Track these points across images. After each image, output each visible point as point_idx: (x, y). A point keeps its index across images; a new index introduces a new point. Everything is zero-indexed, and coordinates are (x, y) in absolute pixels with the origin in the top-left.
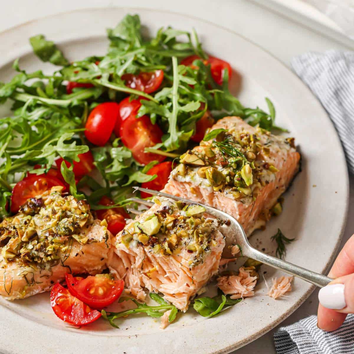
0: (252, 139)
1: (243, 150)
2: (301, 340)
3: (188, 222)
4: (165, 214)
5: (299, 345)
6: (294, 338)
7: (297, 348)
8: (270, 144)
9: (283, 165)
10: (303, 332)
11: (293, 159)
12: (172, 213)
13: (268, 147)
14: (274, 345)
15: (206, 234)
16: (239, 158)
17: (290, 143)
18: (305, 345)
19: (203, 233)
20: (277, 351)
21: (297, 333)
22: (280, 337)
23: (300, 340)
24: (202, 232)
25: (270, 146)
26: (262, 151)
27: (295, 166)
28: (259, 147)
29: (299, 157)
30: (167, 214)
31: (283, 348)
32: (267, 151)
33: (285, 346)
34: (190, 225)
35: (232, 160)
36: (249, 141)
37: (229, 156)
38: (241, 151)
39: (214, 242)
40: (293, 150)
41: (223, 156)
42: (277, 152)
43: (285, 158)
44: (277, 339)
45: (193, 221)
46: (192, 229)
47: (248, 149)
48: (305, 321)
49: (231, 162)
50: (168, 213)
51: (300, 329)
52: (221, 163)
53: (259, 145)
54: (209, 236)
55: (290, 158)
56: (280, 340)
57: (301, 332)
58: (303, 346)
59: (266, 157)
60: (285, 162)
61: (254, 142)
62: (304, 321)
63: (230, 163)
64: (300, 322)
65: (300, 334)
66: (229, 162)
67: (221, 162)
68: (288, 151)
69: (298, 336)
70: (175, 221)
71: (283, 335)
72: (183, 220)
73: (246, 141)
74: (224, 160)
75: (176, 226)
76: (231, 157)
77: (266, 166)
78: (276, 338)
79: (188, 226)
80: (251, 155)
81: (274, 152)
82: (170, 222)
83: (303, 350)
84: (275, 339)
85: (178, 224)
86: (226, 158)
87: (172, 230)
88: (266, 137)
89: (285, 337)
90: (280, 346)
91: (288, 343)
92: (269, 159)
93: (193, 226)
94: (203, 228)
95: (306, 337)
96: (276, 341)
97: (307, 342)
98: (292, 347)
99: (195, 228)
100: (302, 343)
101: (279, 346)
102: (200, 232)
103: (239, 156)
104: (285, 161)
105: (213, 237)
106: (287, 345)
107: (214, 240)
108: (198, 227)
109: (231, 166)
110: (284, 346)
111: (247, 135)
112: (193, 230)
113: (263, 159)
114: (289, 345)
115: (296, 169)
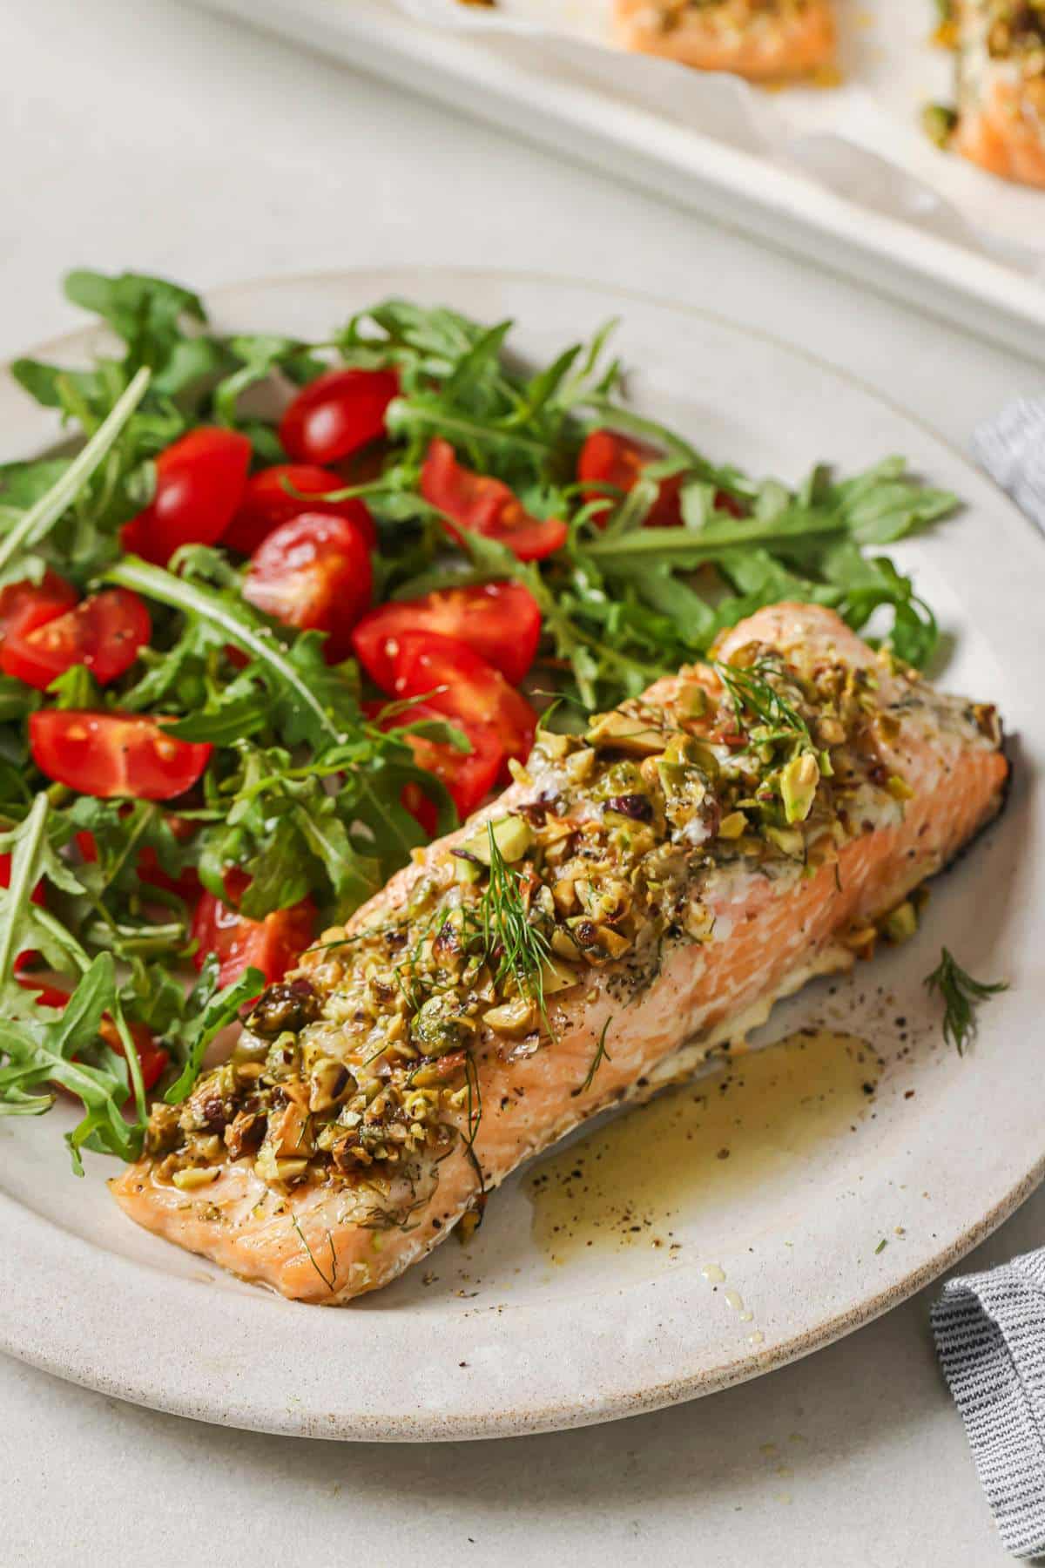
0: (850, 684)
1: (807, 709)
2: (1017, 1312)
3: (613, 844)
4: (543, 817)
5: (1007, 1328)
6: (991, 1308)
7: (1007, 1351)
8: (907, 709)
9: (940, 785)
10: (1022, 1289)
11: (978, 772)
12: (567, 812)
13: (900, 715)
14: (933, 1343)
15: (669, 882)
16: (787, 732)
17: (981, 719)
18: (1027, 1328)
19: (659, 879)
20: (944, 1362)
21: (1002, 1291)
22: (950, 1317)
23: (1010, 1313)
24: (656, 874)
25: (906, 714)
26: (876, 723)
27: (986, 794)
28: (870, 710)
29: (1003, 771)
30: (548, 816)
31: (963, 1353)
32: (891, 727)
33: (968, 1344)
34: (619, 850)
35: (760, 734)
36: (840, 684)
37: (756, 722)
38: (799, 710)
39: (696, 909)
40: (986, 745)
41: (735, 718)
42: (927, 738)
43: (952, 764)
44: (941, 1324)
45: (628, 838)
46: (625, 865)
47: (828, 709)
48: (1031, 1260)
49: (755, 741)
50: (554, 812)
51: (1014, 1281)
52: (725, 739)
53: (868, 704)
54: (680, 888)
55: (971, 768)
56: (952, 1328)
57: (1019, 1290)
58: (1019, 1332)
59: (884, 747)
60: (949, 777)
61: (856, 693)
62: (1028, 1262)
63: (752, 744)
64: (1016, 1265)
65: (1013, 1293)
66: (749, 738)
67: (726, 736)
68: (967, 742)
69: (1006, 1301)
70: (573, 838)
71: (961, 1308)
72: (597, 836)
73: (830, 685)
74: (737, 731)
75: (577, 854)
76: (764, 723)
77: (878, 774)
78: (938, 1319)
79: (612, 854)
80: (830, 730)
81: (916, 736)
82: (557, 841)
83: (1020, 1342)
84: (935, 1324)
85: (582, 848)
86: (745, 724)
87: (563, 865)
88: (903, 686)
89: (968, 1317)
90: (954, 1348)
91: (978, 1337)
92: (891, 754)
93: (629, 855)
94: (662, 861)
95: (1035, 1303)
96: (941, 1330)
97: (1034, 1317)
98: (991, 1348)
99: (634, 862)
100: (1015, 1322)
101: (950, 1344)
102: (652, 875)
103: (789, 726)
104: (947, 770)
105: (695, 893)
106: (974, 1344)
107: (698, 900)
108: (647, 859)
109: (753, 754)
110: (964, 1347)
111: (837, 667)
112: (627, 868)
113: (876, 750)
114: (982, 1342)
115: (988, 807)
